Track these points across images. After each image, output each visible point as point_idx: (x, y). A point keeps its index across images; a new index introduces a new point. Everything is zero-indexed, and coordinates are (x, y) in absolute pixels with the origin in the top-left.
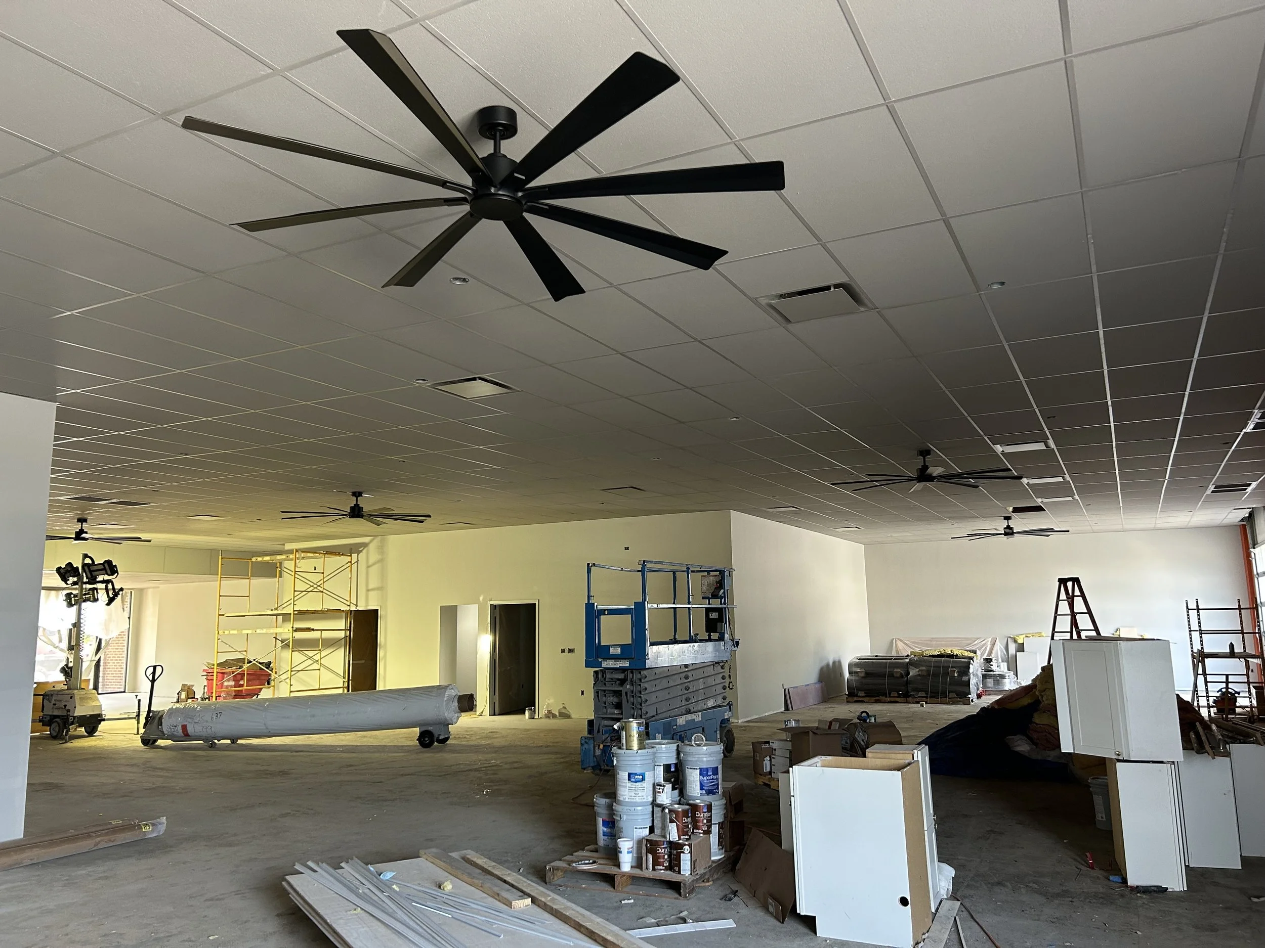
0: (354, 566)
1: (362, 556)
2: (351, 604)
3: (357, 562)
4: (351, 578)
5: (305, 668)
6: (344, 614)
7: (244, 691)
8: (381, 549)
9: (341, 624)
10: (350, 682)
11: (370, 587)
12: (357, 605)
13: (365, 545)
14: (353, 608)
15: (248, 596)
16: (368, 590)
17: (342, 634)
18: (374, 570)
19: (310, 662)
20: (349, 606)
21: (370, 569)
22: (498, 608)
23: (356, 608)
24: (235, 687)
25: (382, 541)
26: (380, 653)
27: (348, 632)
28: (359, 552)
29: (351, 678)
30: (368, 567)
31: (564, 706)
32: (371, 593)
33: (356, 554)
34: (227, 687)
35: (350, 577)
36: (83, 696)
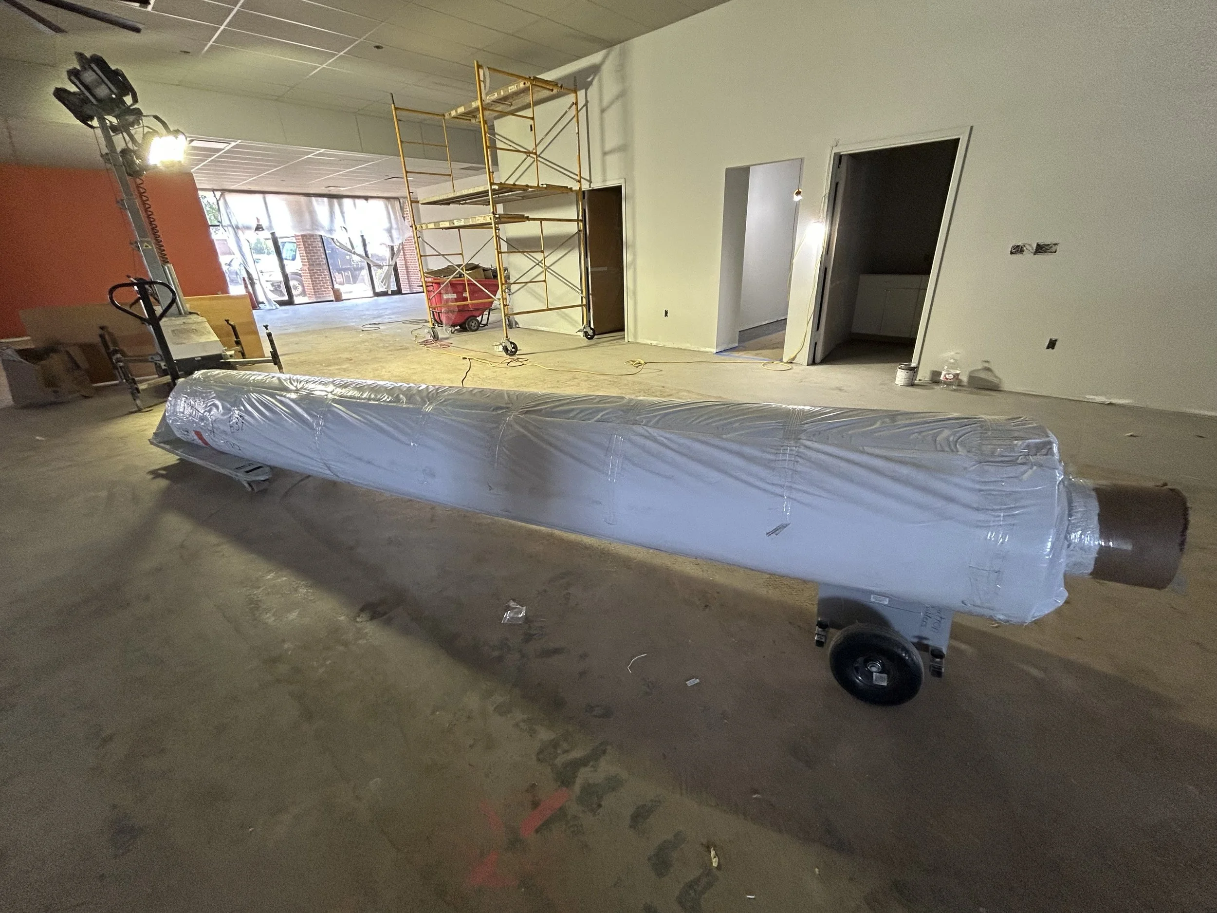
0: (583, 113)
1: (593, 90)
2: (582, 180)
3: (586, 105)
4: (578, 133)
5: (533, 279)
6: (574, 196)
7: (470, 306)
8: (622, 71)
9: (572, 213)
10: (591, 296)
11: (608, 147)
12: (590, 181)
13: (595, 69)
14: (585, 186)
15: (450, 175)
16: (605, 154)
17: (573, 228)
18: (612, 116)
19: (538, 269)
20: (579, 181)
21: (606, 115)
22: (844, 161)
23: (590, 187)
24: (456, 300)
25: (623, 55)
26: (627, 257)
27: (581, 224)
28: (587, 86)
29: (590, 292)
30: (603, 111)
31: (987, 365)
32: (609, 158)
33: (584, 90)
34: (447, 300)
35: (577, 131)
36: (178, 328)
